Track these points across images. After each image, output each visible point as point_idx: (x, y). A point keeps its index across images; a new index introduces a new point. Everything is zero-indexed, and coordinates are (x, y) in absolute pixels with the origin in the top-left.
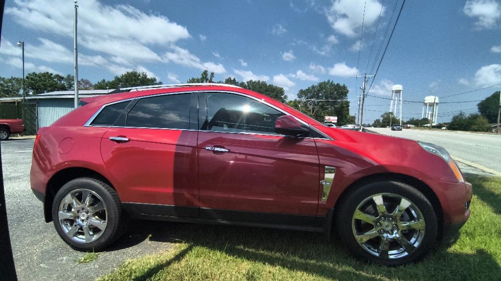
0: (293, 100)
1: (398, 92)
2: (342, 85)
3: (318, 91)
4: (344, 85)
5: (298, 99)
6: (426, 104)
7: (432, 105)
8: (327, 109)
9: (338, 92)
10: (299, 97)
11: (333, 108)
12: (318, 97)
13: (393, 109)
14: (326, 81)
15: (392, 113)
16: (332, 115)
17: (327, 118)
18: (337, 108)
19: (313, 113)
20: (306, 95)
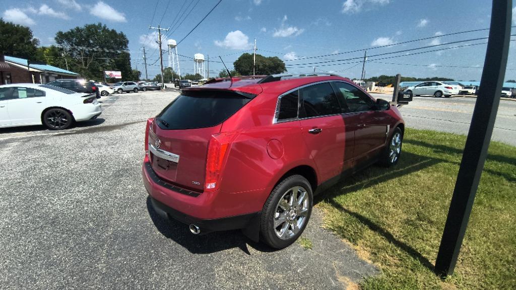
0: (49, 46)
1: (173, 47)
2: (118, 32)
3: (88, 36)
4: (122, 32)
5: (57, 45)
6: (196, 61)
7: (200, 61)
8: (104, 61)
9: (116, 42)
10: (58, 42)
11: (113, 61)
12: (89, 45)
13: (172, 65)
14: (97, 24)
15: (171, 68)
16: (113, 70)
17: (107, 73)
18: (118, 61)
19: (86, 65)
20: (69, 40)
